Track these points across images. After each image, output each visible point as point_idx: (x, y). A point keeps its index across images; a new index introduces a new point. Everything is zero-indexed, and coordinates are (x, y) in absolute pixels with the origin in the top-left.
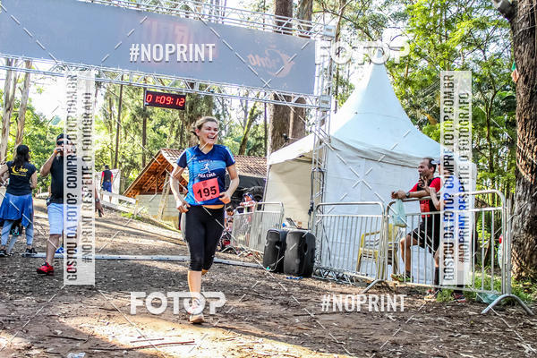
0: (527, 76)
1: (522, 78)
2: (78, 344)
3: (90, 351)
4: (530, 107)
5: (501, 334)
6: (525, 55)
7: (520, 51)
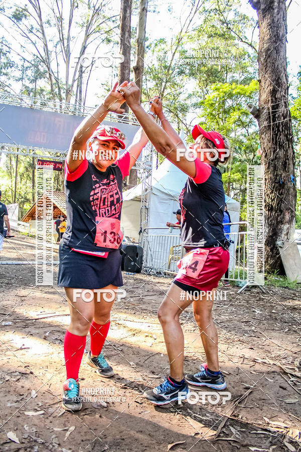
0: (266, 153)
1: (264, 154)
2: (7, 317)
3: (14, 321)
4: (268, 171)
5: (245, 304)
6: (266, 141)
7: (263, 138)
